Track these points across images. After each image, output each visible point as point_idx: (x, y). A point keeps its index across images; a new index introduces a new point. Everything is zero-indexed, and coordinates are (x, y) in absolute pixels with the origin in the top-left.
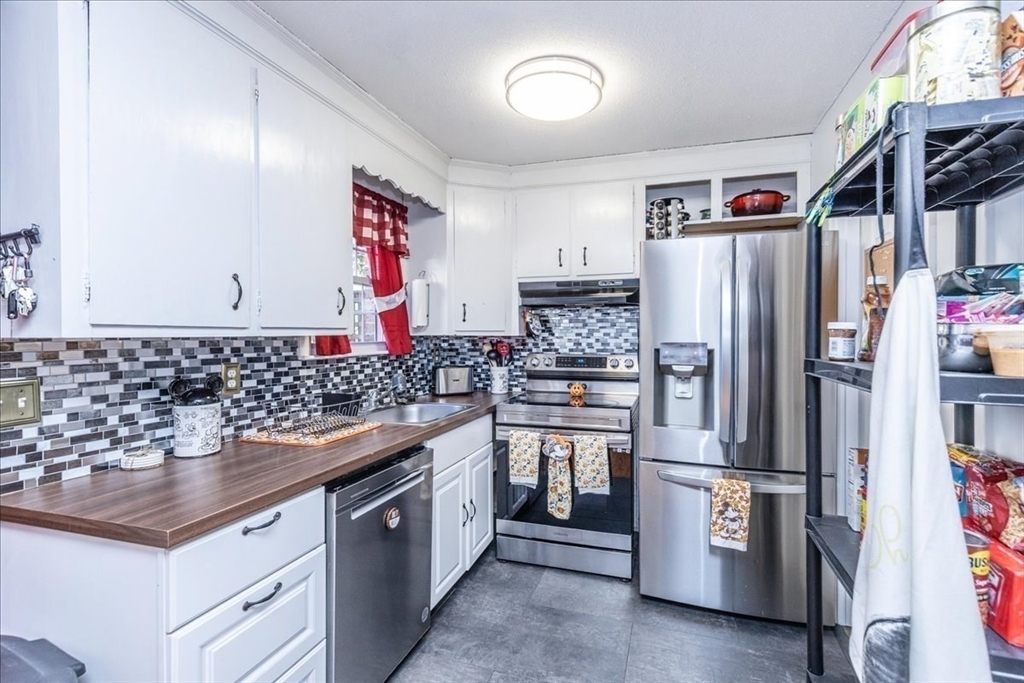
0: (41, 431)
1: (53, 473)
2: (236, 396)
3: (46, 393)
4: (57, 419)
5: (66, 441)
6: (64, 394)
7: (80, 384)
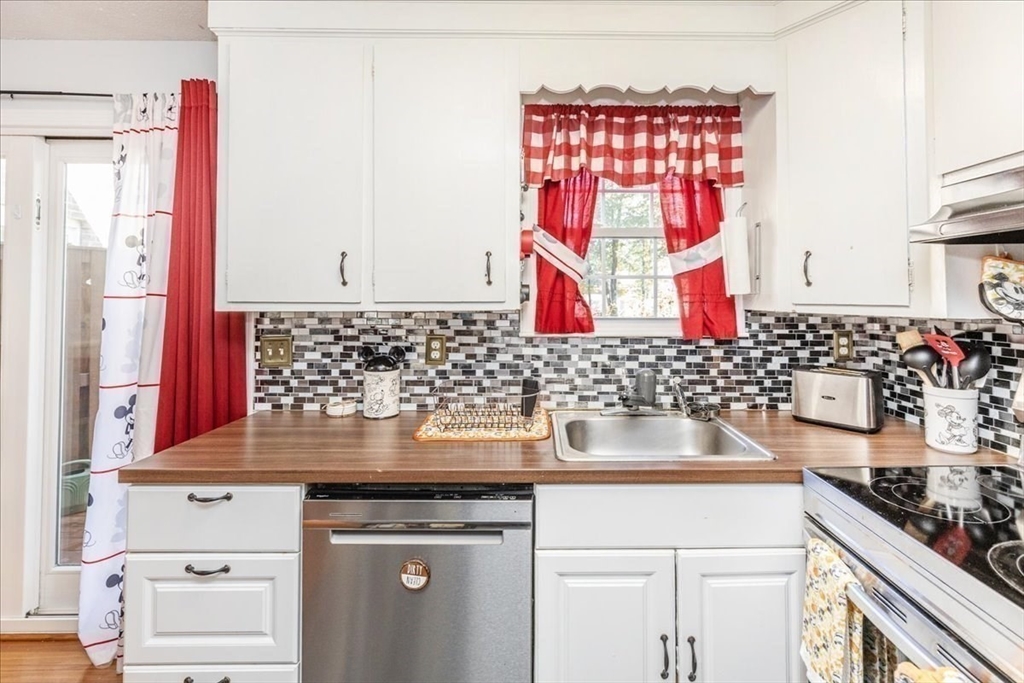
0: (293, 372)
1: (299, 403)
2: (440, 368)
3: (296, 347)
4: (300, 366)
5: (306, 382)
6: (305, 348)
7: (316, 343)
